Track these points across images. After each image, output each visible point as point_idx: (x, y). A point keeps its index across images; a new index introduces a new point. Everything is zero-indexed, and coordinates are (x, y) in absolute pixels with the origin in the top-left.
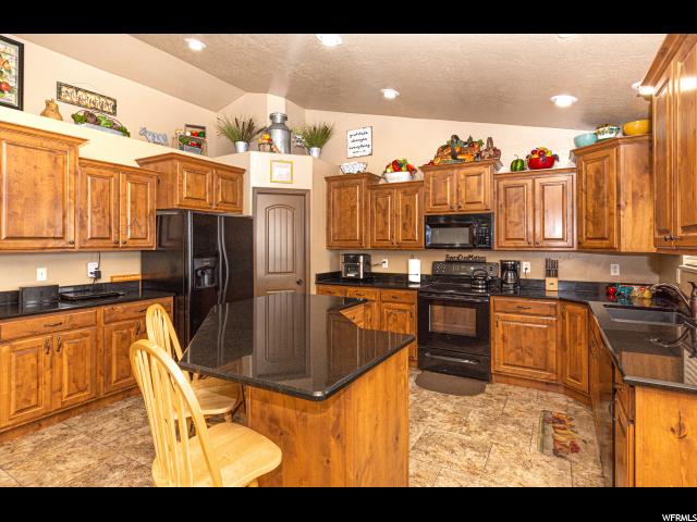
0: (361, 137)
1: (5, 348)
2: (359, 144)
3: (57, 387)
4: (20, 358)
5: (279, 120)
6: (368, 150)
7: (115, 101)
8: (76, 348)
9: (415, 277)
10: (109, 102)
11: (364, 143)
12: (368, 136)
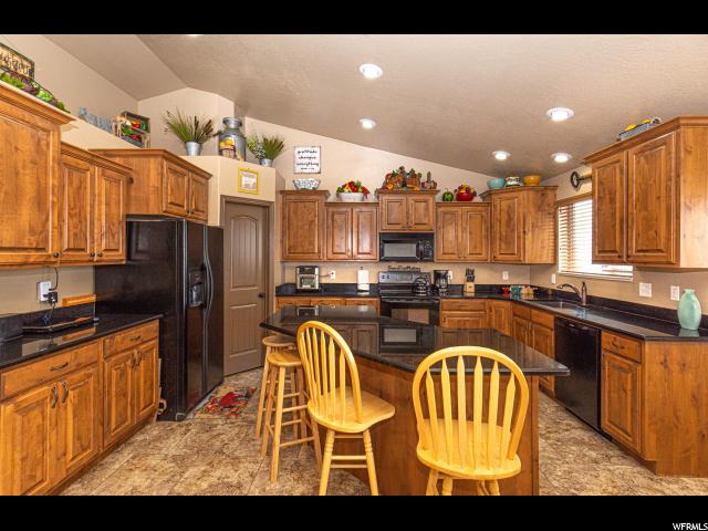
0: (309, 155)
1: (10, 407)
2: (307, 161)
3: (61, 451)
4: (25, 419)
5: (232, 126)
6: (317, 169)
7: (32, 64)
8: (80, 394)
9: (364, 286)
10: (25, 63)
11: (313, 161)
12: (317, 155)
